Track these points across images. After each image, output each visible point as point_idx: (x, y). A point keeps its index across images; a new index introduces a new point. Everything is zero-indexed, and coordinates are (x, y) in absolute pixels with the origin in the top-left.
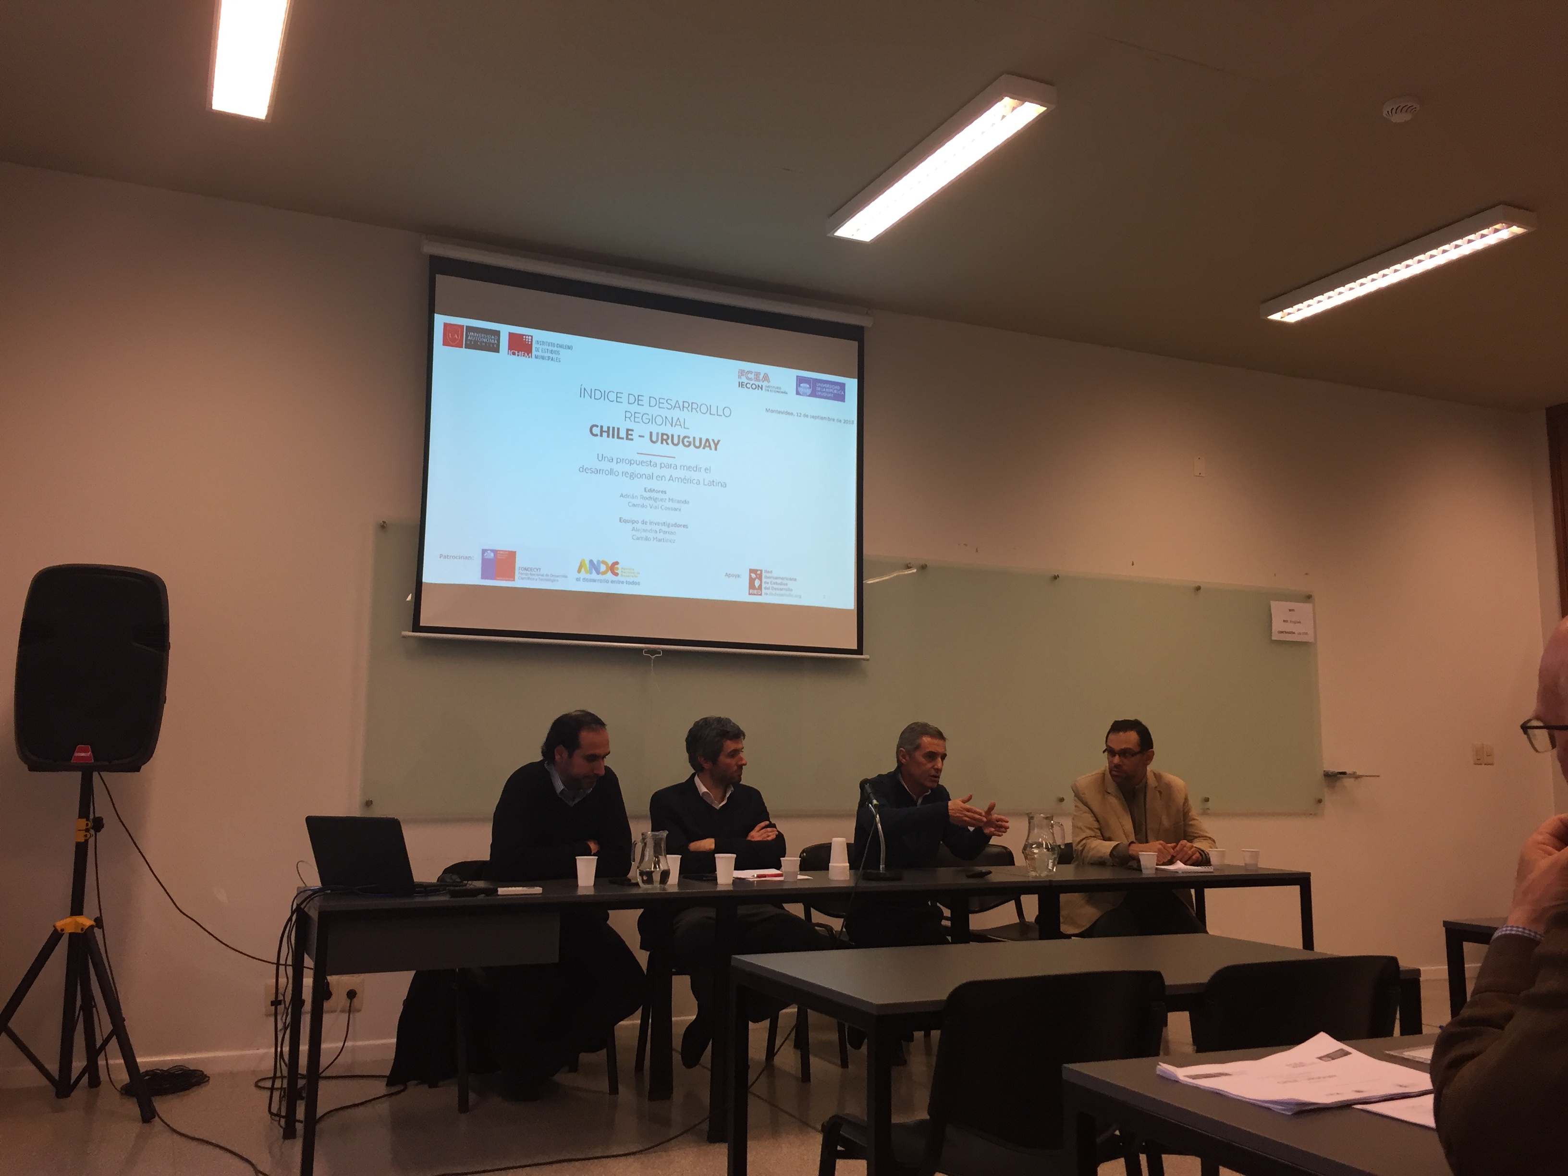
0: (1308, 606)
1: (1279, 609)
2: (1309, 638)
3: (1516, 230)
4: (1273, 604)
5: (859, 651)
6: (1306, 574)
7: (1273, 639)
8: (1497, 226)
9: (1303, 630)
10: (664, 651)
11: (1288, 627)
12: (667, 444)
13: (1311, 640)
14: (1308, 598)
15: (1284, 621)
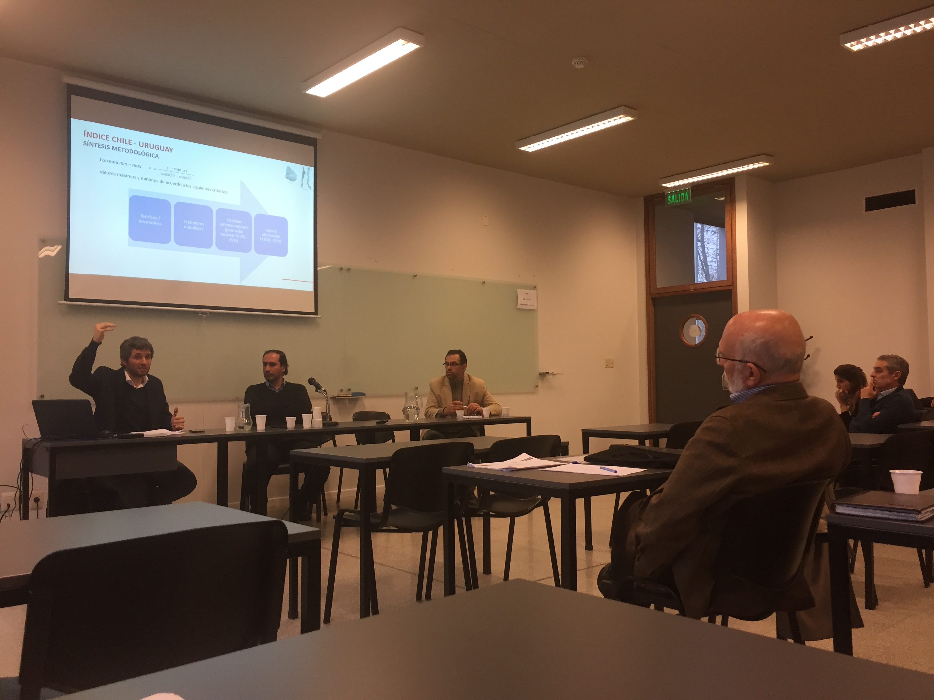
0: (534, 292)
1: (521, 293)
2: (535, 308)
3: (629, 119)
4: (519, 291)
5: (316, 313)
6: (534, 276)
7: (518, 308)
8: (621, 116)
9: (532, 304)
10: (211, 313)
11: (524, 302)
13: (536, 309)
14: (535, 288)
15: (523, 299)
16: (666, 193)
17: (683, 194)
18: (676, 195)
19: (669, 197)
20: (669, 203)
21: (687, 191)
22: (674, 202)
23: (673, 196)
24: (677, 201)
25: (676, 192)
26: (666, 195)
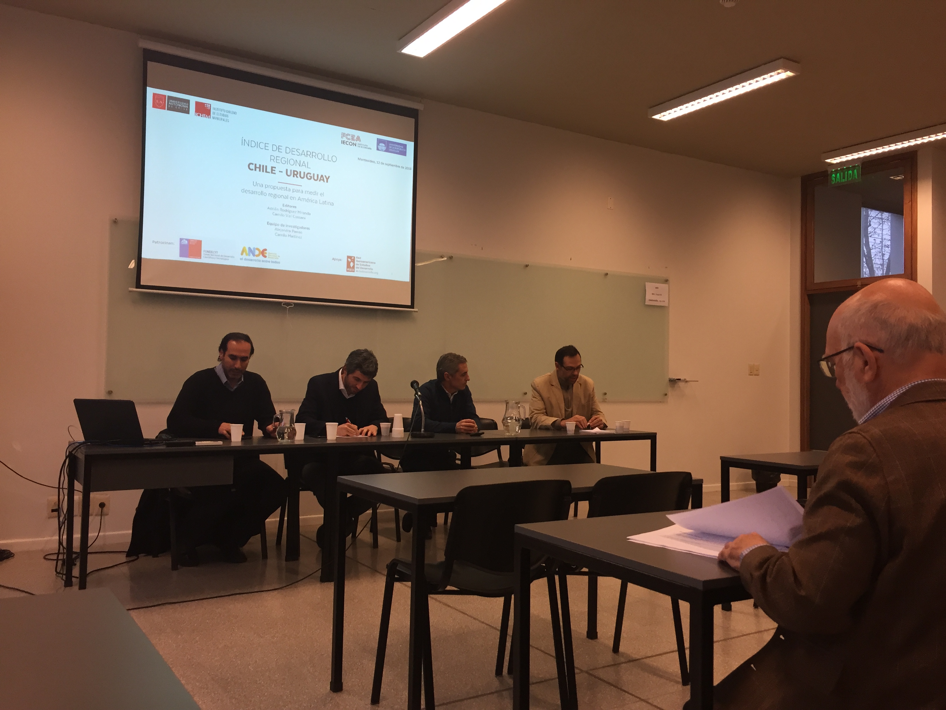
0: (665, 286)
1: (650, 287)
2: (666, 304)
3: (790, 74)
4: (647, 284)
5: (412, 306)
6: (666, 267)
7: (646, 304)
8: (779, 71)
9: (662, 300)
10: (295, 304)
11: (654, 298)
12: (297, 177)
13: (667, 305)
14: (666, 281)
15: (652, 294)
16: (829, 170)
17: (850, 172)
18: (842, 173)
19: (834, 175)
20: (833, 183)
21: (857, 168)
22: (839, 182)
23: (838, 174)
24: (844, 180)
25: (842, 170)
26: (829, 173)
